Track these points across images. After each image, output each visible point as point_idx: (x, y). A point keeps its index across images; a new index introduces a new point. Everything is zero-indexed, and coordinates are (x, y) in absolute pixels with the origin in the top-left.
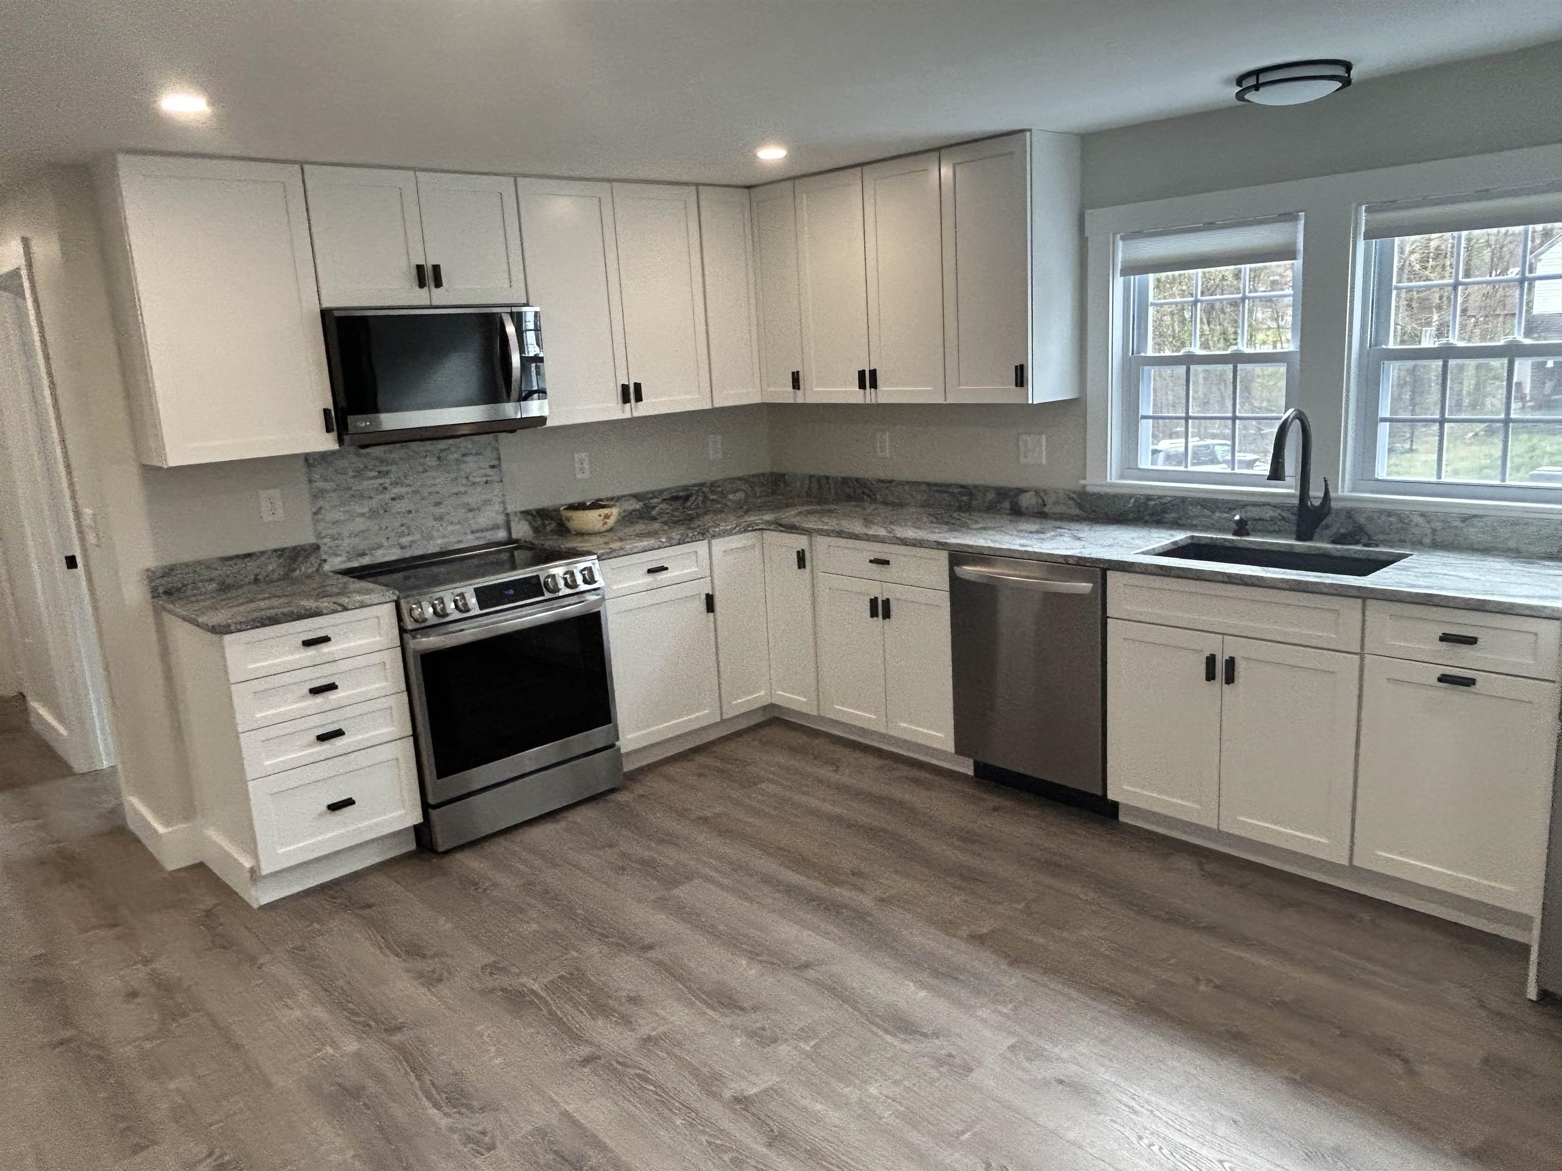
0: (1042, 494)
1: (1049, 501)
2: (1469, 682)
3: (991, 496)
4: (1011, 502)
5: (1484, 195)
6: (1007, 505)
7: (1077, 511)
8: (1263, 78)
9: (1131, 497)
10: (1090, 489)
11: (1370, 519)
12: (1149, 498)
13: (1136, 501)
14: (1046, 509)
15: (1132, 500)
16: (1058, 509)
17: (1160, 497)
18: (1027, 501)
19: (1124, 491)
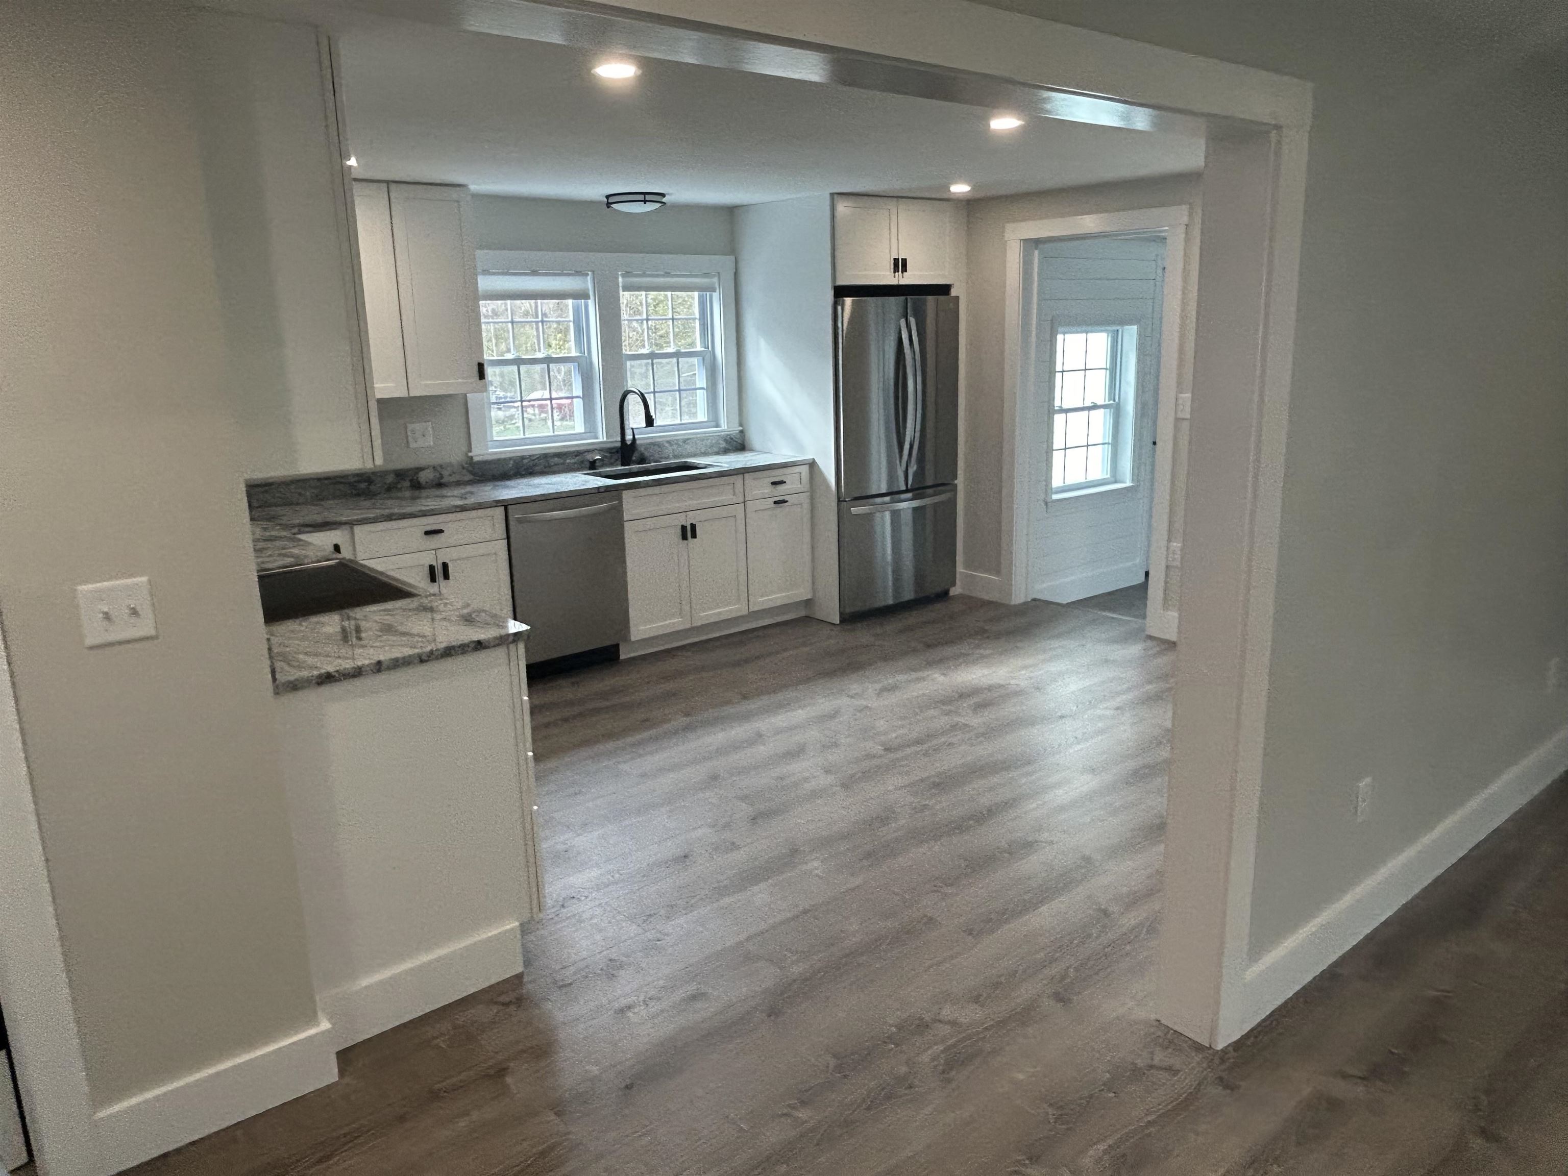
0: (439, 469)
1: (446, 473)
2: (784, 501)
3: (390, 479)
4: (411, 481)
5: (667, 274)
6: (407, 484)
7: (471, 477)
8: (648, 197)
9: (510, 459)
10: (476, 459)
11: (646, 449)
12: (523, 458)
13: (514, 461)
14: (443, 481)
15: (512, 462)
16: (452, 479)
17: (530, 456)
18: (424, 477)
19: (503, 456)
